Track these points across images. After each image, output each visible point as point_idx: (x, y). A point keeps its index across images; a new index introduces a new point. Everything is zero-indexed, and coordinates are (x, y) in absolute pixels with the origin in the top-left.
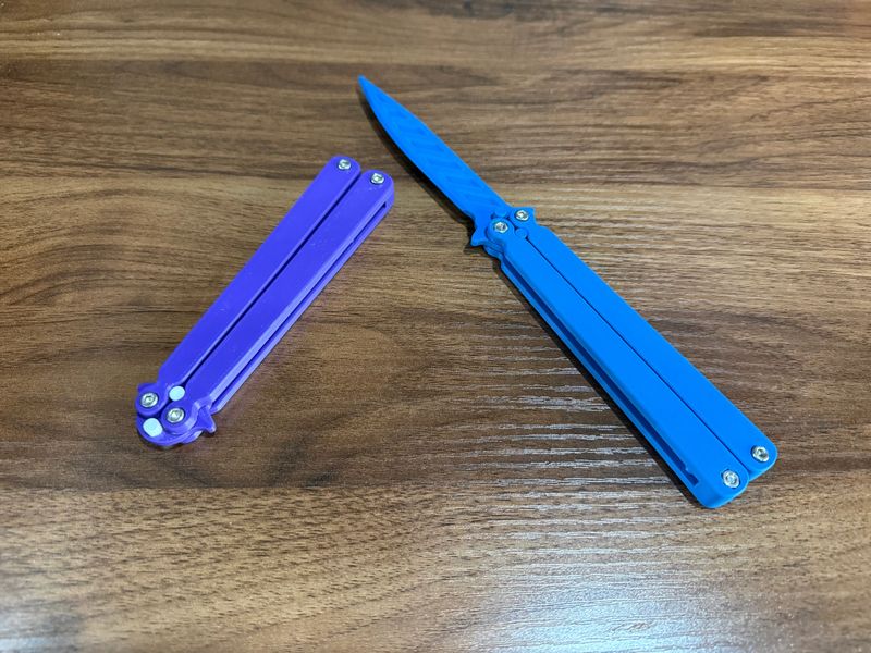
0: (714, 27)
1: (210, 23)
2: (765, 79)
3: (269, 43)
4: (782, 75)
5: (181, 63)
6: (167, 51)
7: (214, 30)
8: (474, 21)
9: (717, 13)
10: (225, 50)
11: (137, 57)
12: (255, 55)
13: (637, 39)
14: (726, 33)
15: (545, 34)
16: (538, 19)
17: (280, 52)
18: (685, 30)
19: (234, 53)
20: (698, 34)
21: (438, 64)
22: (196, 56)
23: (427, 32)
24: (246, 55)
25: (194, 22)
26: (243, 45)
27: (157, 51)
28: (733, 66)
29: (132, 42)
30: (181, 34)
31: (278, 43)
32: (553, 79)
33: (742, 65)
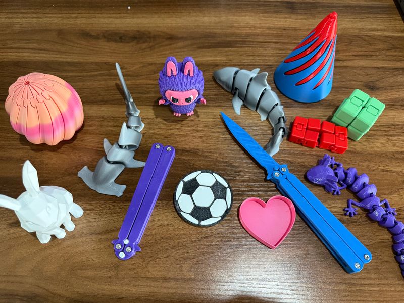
0: (206, 45)
1: (31, 46)
2: (217, 65)
3: (49, 54)
4: (224, 64)
5: (20, 61)
6: (15, 57)
7: (32, 49)
8: (121, 44)
9: (209, 39)
10: (35, 57)
11: (5, 60)
12: (44, 58)
13: (177, 50)
14: (209, 47)
15: (145, 49)
16: (144, 42)
17: (53, 57)
18: (195, 46)
19: (37, 58)
20: (199, 48)
21: (105, 61)
22: (25, 59)
23: (104, 49)
24: (41, 58)
25: (26, 46)
26: (41, 55)
27: (12, 57)
28: (207, 61)
29: (4, 54)
30: (21, 51)
31: (52, 54)
32: (143, 67)
33: (211, 60)
